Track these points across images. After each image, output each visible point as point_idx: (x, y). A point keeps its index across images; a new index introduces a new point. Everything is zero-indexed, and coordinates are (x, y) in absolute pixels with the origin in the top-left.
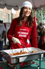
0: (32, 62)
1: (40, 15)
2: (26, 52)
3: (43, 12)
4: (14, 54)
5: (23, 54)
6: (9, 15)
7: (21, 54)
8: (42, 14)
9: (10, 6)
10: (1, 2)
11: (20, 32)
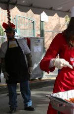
6: (33, 22)
9: (39, 8)
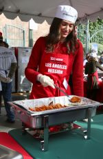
0: (72, 125)
1: (85, 32)
2: (61, 106)
3: (90, 28)
4: (38, 110)
5: (55, 108)
6: (24, 32)
7: (50, 109)
8: (88, 31)
9: (27, 14)
10: (10, 7)
11: (50, 64)
